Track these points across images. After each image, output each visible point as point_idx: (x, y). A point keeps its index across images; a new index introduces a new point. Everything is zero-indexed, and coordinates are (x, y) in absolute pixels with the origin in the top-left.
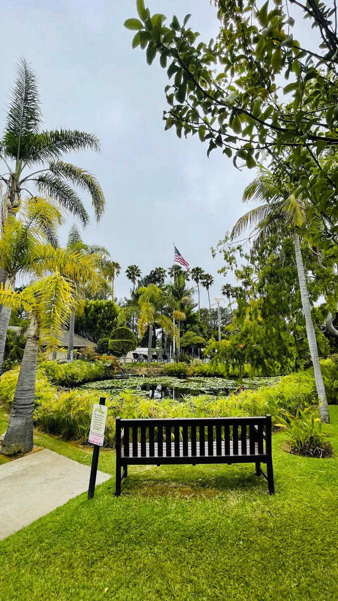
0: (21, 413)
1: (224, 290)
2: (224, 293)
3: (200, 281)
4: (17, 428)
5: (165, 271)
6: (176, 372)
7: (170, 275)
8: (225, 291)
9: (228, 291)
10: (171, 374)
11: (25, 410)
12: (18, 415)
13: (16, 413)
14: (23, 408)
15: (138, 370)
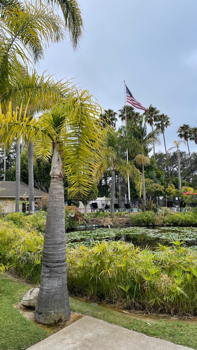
0: (56, 272)
1: (180, 132)
2: (181, 136)
3: (154, 123)
4: (54, 291)
5: (115, 113)
6: (144, 221)
7: (121, 118)
8: (183, 133)
9: (186, 133)
10: (139, 223)
11: (60, 268)
12: (53, 275)
13: (50, 272)
14: (58, 266)
15: (102, 221)
